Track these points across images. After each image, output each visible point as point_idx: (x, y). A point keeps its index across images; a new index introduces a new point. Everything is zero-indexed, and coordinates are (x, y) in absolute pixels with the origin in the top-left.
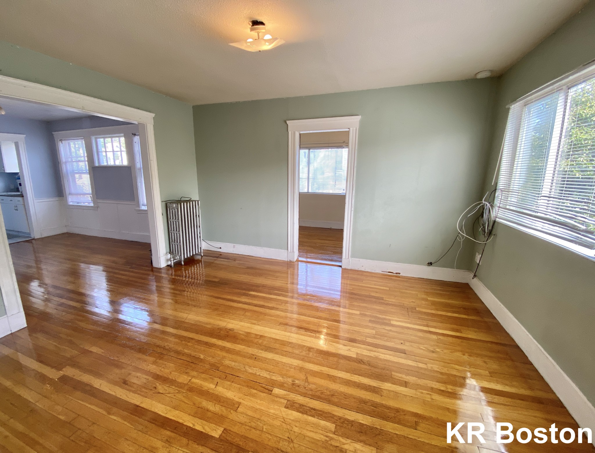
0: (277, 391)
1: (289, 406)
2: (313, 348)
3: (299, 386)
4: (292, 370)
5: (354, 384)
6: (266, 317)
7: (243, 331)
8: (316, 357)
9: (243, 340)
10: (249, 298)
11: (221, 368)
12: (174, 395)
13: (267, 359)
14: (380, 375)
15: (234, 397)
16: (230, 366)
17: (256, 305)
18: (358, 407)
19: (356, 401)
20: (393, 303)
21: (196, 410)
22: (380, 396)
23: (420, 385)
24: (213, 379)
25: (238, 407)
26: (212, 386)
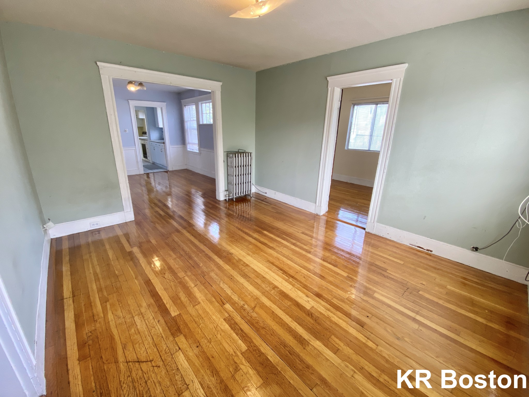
0: (228, 306)
1: (227, 320)
2: (278, 288)
3: (244, 310)
4: (249, 297)
5: (288, 328)
6: (262, 253)
7: (238, 257)
8: (275, 295)
9: (233, 263)
10: (260, 235)
11: (206, 277)
12: (170, 282)
13: (238, 281)
14: (318, 333)
15: (199, 298)
16: (212, 277)
17: (261, 242)
18: (276, 346)
19: (278, 341)
20: (395, 278)
21: (174, 295)
22: (303, 348)
23: (352, 359)
24: (196, 281)
25: (197, 305)
26: (193, 285)
